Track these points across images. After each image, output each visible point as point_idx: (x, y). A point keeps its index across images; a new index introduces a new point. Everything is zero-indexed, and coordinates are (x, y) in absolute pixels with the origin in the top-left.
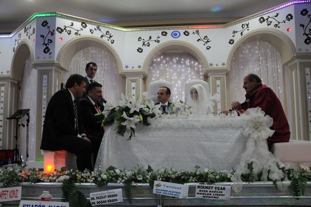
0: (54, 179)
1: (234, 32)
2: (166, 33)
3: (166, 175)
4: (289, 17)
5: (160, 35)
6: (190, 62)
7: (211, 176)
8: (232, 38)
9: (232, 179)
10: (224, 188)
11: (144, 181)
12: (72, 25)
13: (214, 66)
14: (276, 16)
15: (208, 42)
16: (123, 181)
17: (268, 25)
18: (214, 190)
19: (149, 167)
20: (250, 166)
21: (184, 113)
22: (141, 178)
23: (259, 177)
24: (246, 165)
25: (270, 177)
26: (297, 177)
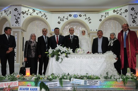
0: (31, 78)
1: (102, 16)
2: (71, 15)
4: (126, 11)
5: (69, 16)
7: (92, 77)
8: (101, 18)
9: (100, 78)
10: (97, 81)
12: (29, 11)
13: (92, 31)
14: (121, 10)
15: (90, 20)
16: (59, 79)
17: (117, 14)
18: (93, 82)
20: (107, 73)
21: (81, 53)
22: (66, 78)
23: (111, 77)
24: (106, 73)
25: (115, 77)
26: (125, 78)
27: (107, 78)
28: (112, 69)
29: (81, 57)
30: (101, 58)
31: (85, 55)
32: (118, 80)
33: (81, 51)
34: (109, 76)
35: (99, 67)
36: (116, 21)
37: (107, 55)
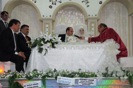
0: (4, 76)
3: (63, 73)
6: (78, 14)
7: (86, 74)
9: (97, 75)
10: (93, 80)
11: (52, 76)
13: (91, 16)
15: (88, 3)
16: (41, 76)
18: (88, 81)
19: (55, 69)
20: (107, 69)
21: (73, 42)
22: (51, 75)
23: (112, 74)
24: (105, 69)
25: (117, 75)
26: (131, 75)
27: (107, 75)
28: (114, 63)
29: (73, 48)
30: (99, 48)
31: (78, 45)
32: (121, 78)
33: (72, 40)
34: (109, 73)
35: (96, 60)
36: (120, 3)
37: (107, 44)
